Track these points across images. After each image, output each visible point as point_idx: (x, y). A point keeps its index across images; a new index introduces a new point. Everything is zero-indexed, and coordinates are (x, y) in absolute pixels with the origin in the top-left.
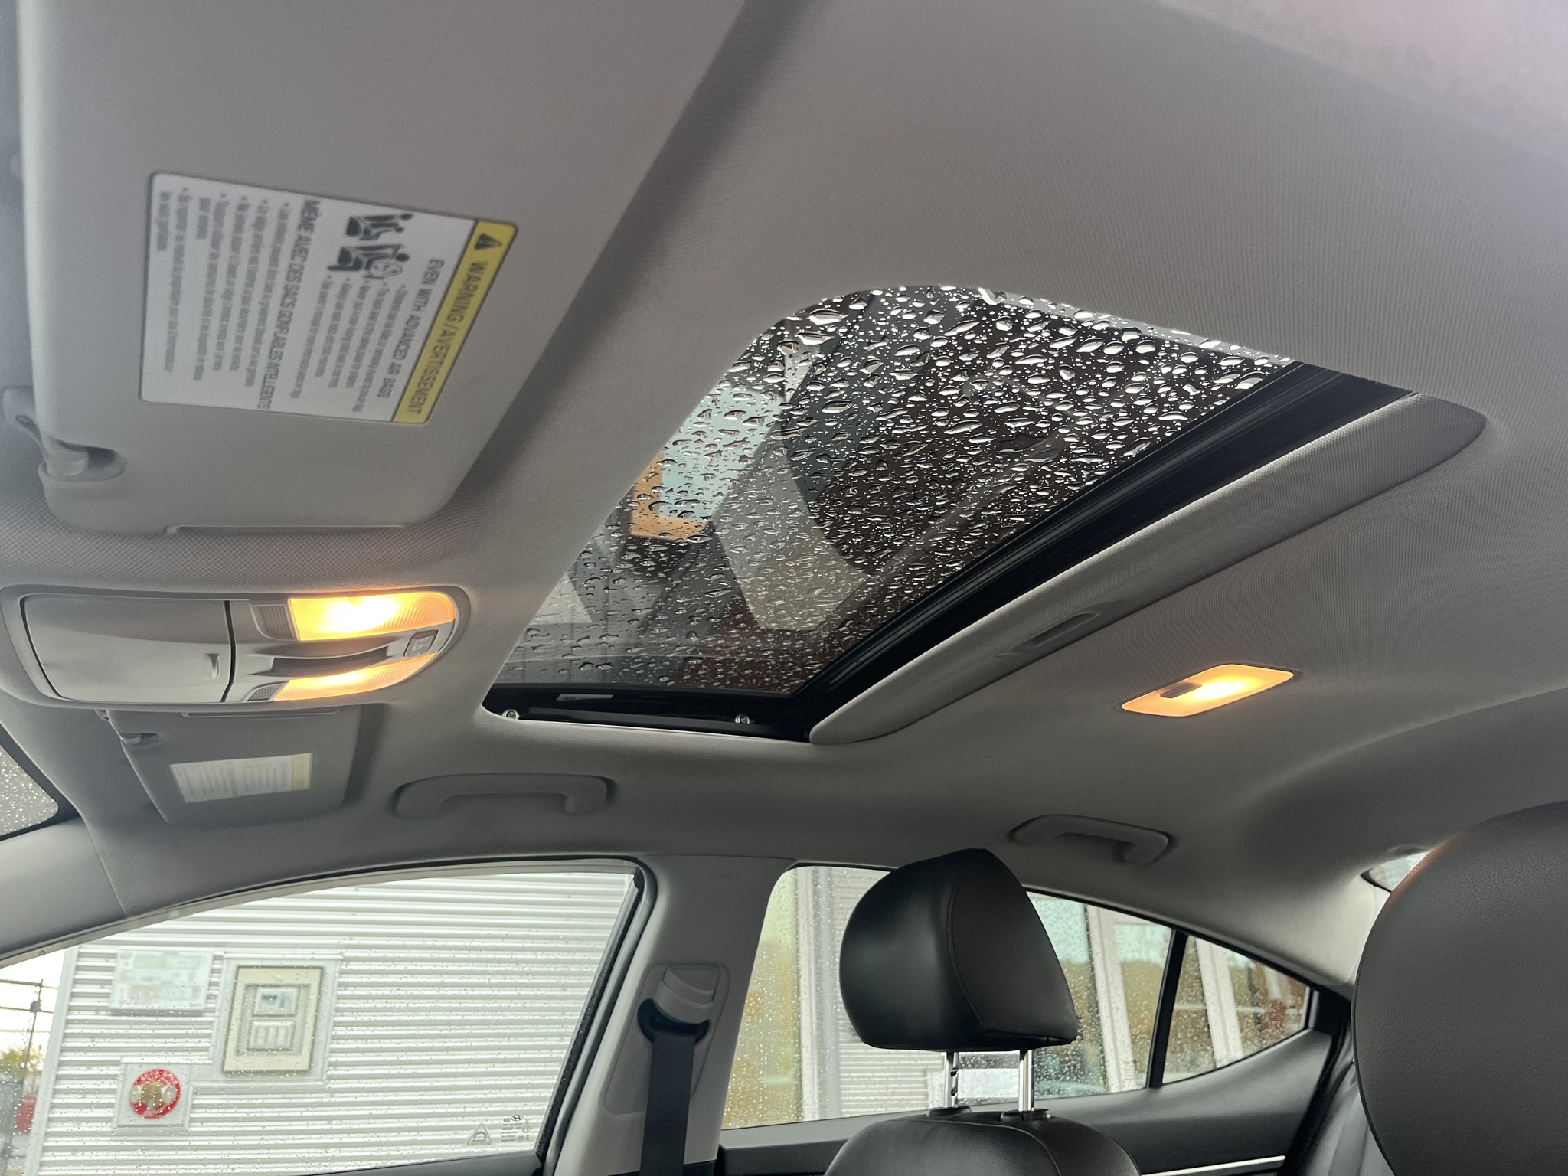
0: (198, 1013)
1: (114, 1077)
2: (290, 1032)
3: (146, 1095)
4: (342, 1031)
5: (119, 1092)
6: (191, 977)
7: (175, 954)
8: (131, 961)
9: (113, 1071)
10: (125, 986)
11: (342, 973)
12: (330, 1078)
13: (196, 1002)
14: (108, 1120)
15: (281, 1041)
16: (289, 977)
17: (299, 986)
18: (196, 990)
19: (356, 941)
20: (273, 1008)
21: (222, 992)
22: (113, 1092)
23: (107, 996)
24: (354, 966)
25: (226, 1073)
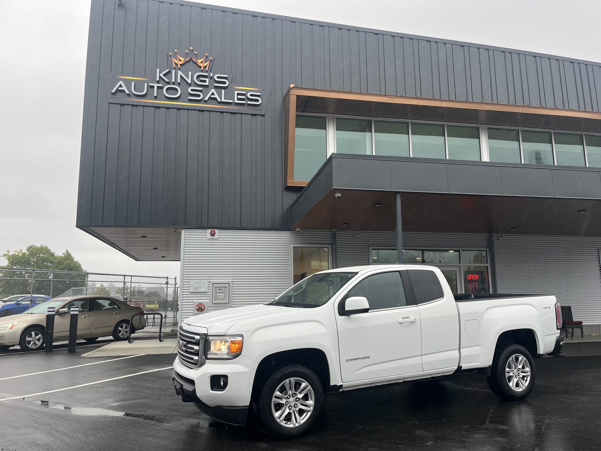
0: (206, 292)
1: (193, 305)
2: (224, 296)
3: (199, 308)
4: (233, 296)
5: (194, 307)
6: (204, 286)
7: (201, 281)
8: (193, 283)
9: (192, 303)
10: (192, 288)
11: (233, 284)
12: (232, 304)
13: (205, 290)
14: (192, 312)
15: (223, 298)
16: (223, 285)
17: (225, 287)
18: (206, 288)
19: (235, 278)
20: (220, 291)
21: (211, 288)
22: (192, 307)
23: (189, 289)
24: (235, 283)
25: (213, 303)
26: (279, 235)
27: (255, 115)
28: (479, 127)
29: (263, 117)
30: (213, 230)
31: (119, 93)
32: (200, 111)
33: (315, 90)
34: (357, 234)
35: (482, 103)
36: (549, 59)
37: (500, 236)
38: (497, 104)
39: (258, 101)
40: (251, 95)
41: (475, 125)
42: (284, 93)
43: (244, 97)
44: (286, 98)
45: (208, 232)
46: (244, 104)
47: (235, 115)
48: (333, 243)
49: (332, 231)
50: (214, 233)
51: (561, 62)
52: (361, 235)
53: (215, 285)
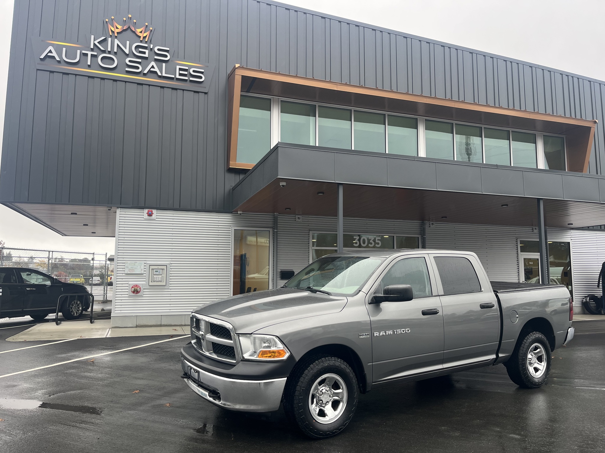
0: (142, 274)
1: (128, 286)
2: (161, 278)
4: (171, 278)
5: (129, 289)
6: (140, 267)
7: (137, 262)
8: (128, 264)
9: (127, 285)
10: (128, 269)
11: (171, 266)
12: (170, 286)
13: (142, 272)
14: (128, 294)
15: (160, 280)
16: (160, 267)
17: (162, 269)
18: (142, 270)
19: (172, 260)
20: (157, 273)
21: (147, 270)
22: (128, 289)
23: (124, 271)
24: (173, 265)
25: (150, 285)
26: (220, 217)
27: (198, 92)
28: (417, 119)
29: (205, 95)
30: (150, 210)
31: (48, 60)
32: (138, 84)
33: (261, 71)
34: (299, 218)
35: (421, 96)
36: (484, 56)
37: (432, 224)
38: (435, 98)
39: (201, 78)
40: (194, 71)
41: (414, 116)
42: (229, 72)
43: (186, 73)
44: (231, 77)
45: (145, 212)
46: (186, 80)
47: (176, 91)
48: (274, 227)
49: (274, 215)
50: (151, 213)
51: (495, 60)
52: (302, 219)
53: (152, 267)
